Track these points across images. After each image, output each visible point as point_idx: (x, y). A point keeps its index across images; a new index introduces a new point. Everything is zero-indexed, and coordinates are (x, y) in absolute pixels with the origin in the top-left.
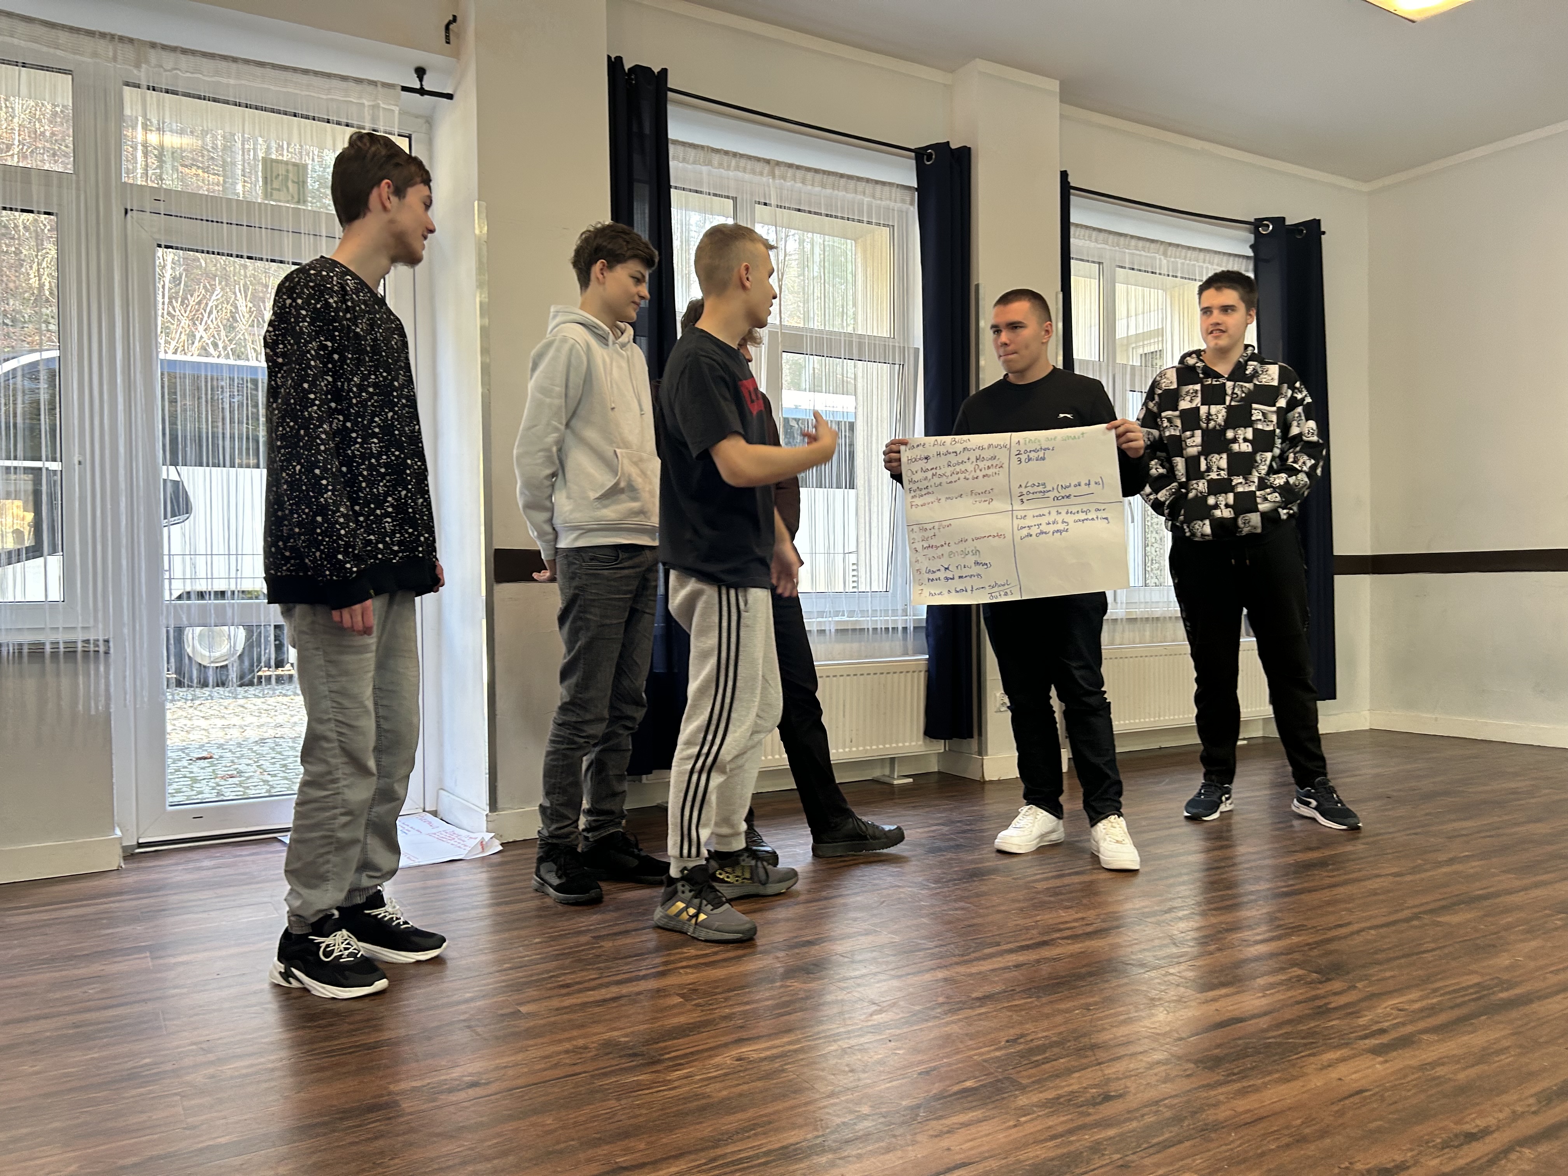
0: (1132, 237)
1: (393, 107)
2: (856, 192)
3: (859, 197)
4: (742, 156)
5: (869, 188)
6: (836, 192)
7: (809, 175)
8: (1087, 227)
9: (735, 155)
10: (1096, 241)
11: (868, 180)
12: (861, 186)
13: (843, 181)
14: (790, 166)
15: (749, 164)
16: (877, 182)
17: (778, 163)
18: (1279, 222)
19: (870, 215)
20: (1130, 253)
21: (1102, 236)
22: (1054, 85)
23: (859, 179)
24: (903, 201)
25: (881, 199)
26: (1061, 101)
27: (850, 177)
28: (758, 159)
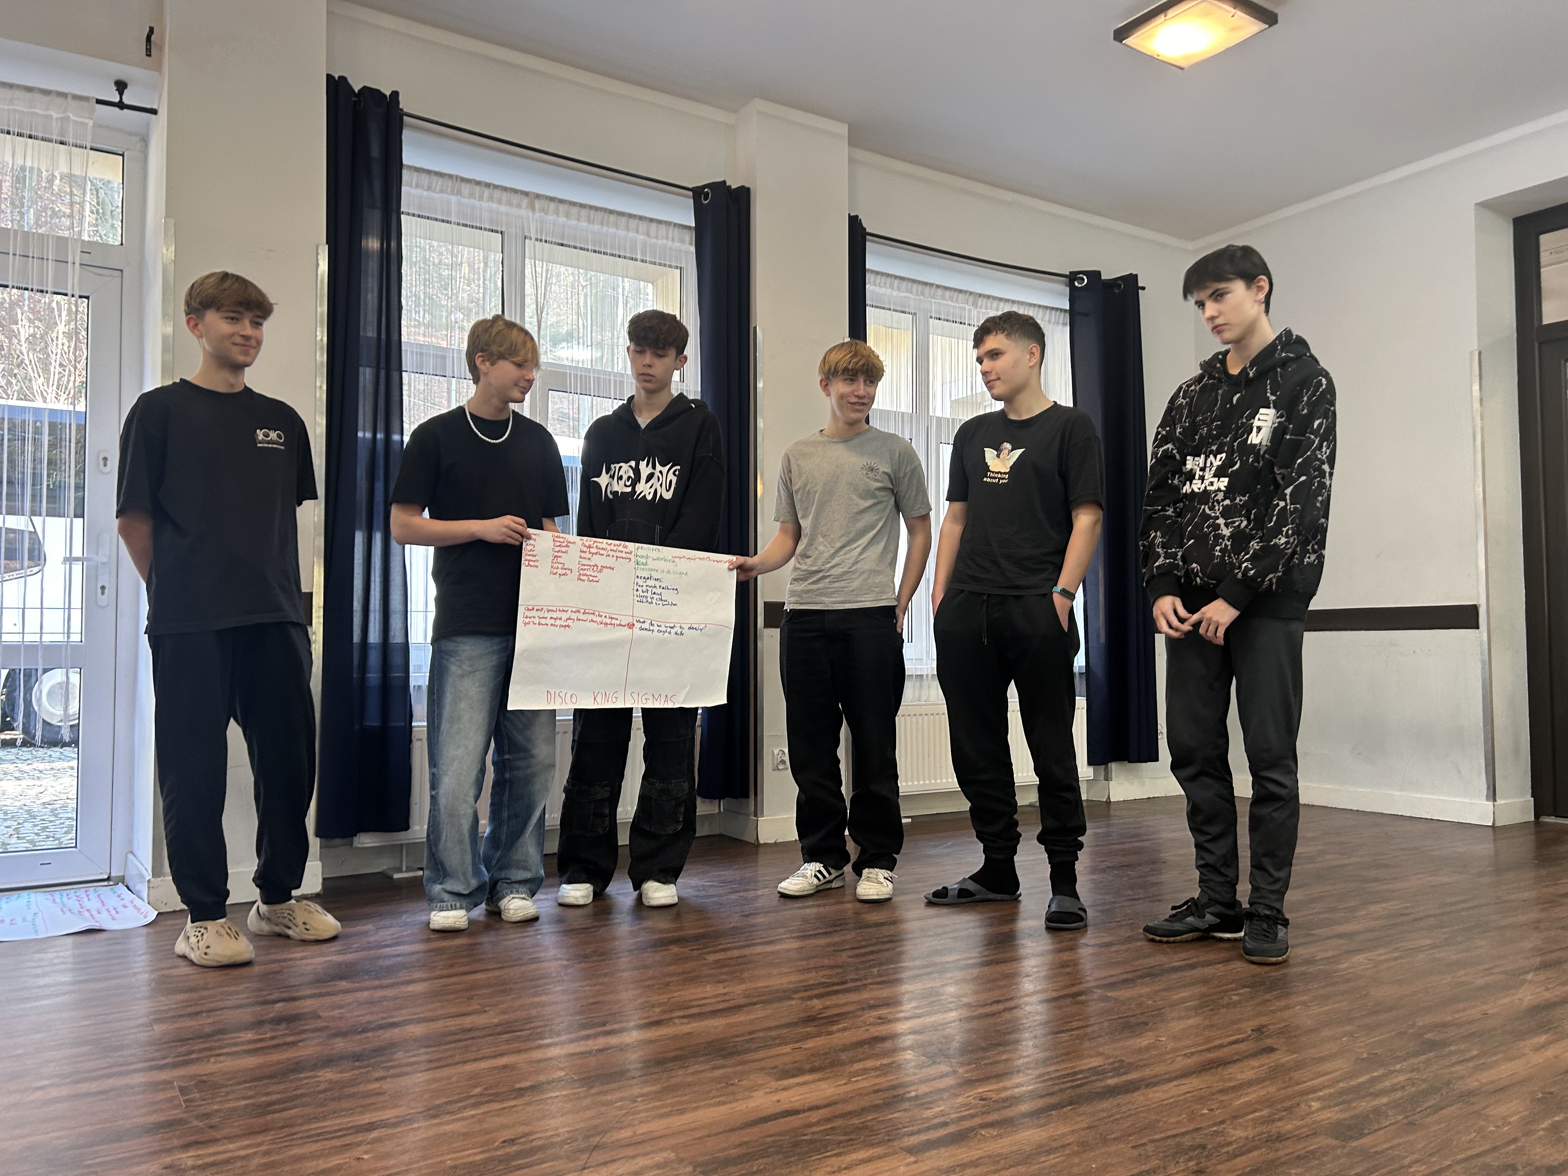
0: (938, 286)
1: (86, 121)
2: (628, 229)
3: (631, 235)
4: (496, 187)
5: (643, 226)
6: (605, 229)
7: (574, 210)
8: (888, 275)
9: (488, 185)
10: (899, 289)
11: (641, 218)
12: (633, 223)
13: (612, 218)
14: (552, 199)
15: (505, 196)
16: (652, 220)
17: (538, 196)
18: (1094, 275)
19: (644, 253)
20: (936, 303)
21: (904, 284)
22: (843, 129)
23: (630, 216)
24: (682, 241)
25: (657, 238)
26: (849, 144)
27: (621, 214)
28: (515, 191)
